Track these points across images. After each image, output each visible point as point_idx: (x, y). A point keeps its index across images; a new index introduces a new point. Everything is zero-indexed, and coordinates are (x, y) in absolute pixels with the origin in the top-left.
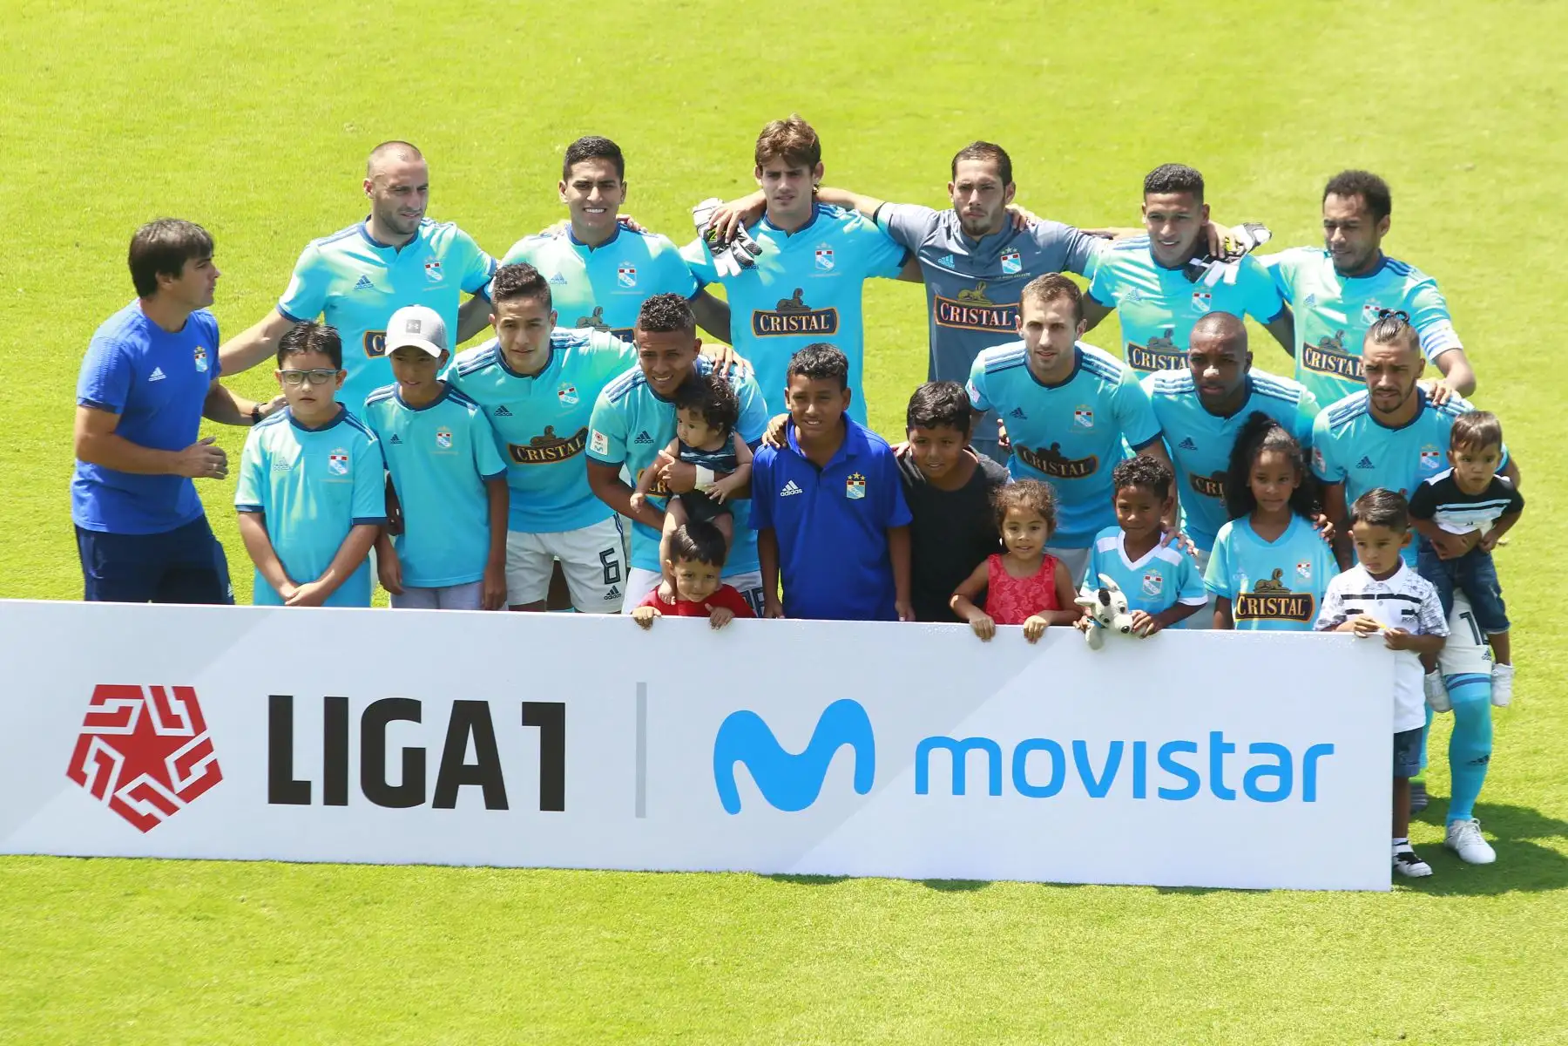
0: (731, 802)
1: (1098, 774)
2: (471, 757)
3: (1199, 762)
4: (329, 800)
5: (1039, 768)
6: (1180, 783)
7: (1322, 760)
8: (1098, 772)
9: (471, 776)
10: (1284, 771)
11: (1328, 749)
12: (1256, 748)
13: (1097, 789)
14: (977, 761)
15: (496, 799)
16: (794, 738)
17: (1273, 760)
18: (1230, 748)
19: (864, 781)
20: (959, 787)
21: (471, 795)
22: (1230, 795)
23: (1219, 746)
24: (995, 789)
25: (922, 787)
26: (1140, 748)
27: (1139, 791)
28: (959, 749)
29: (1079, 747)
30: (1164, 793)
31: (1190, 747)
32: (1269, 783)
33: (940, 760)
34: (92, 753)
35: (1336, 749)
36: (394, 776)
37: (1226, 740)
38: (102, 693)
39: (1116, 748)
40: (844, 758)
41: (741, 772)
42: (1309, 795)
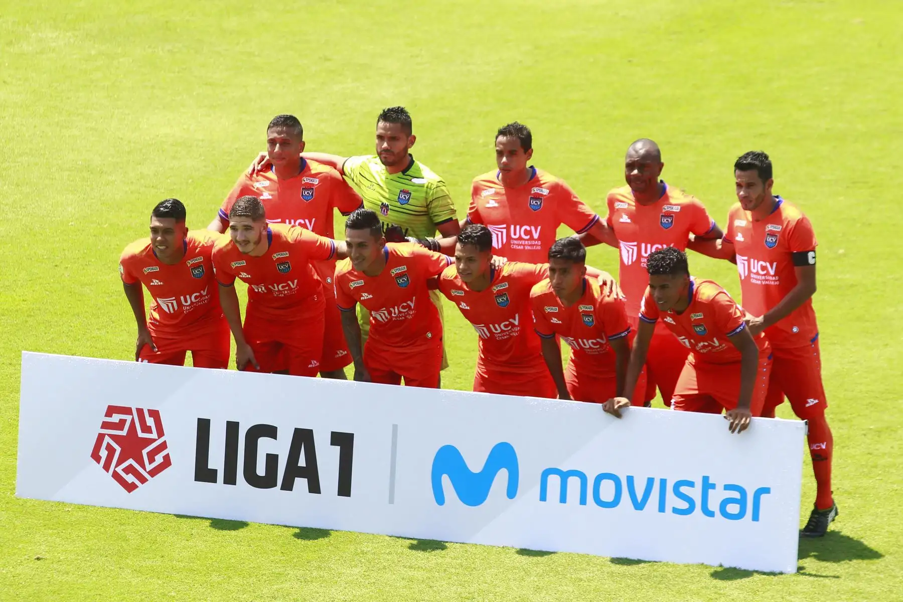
0: (440, 498)
1: (640, 496)
2: (302, 462)
3: (696, 493)
4: (226, 481)
5: (607, 490)
6: (684, 505)
7: (764, 497)
8: (640, 495)
9: (302, 473)
10: (742, 502)
11: (766, 490)
12: (728, 487)
13: (639, 506)
14: (574, 483)
15: (314, 487)
16: (475, 464)
17: (736, 495)
18: (713, 486)
19: (512, 492)
20: (563, 499)
21: (301, 483)
22: (711, 514)
23: (707, 485)
24: (583, 501)
25: (543, 498)
26: (663, 482)
27: (662, 509)
28: (565, 476)
29: (630, 479)
30: (676, 511)
31: (691, 484)
32: (733, 509)
33: (554, 481)
34: (104, 445)
35: (772, 491)
36: (261, 470)
37: (710, 482)
38: (111, 410)
39: (650, 481)
40: (502, 476)
41: (446, 480)
42: (756, 517)
